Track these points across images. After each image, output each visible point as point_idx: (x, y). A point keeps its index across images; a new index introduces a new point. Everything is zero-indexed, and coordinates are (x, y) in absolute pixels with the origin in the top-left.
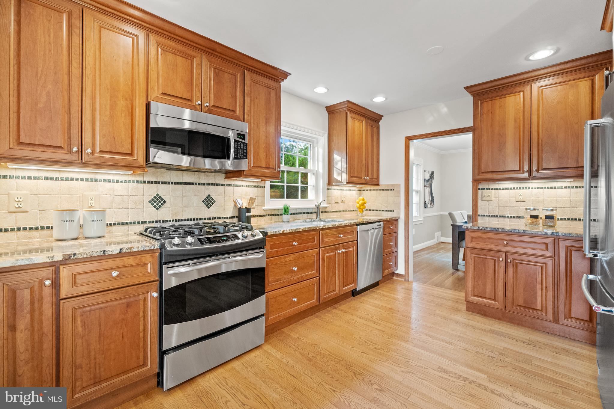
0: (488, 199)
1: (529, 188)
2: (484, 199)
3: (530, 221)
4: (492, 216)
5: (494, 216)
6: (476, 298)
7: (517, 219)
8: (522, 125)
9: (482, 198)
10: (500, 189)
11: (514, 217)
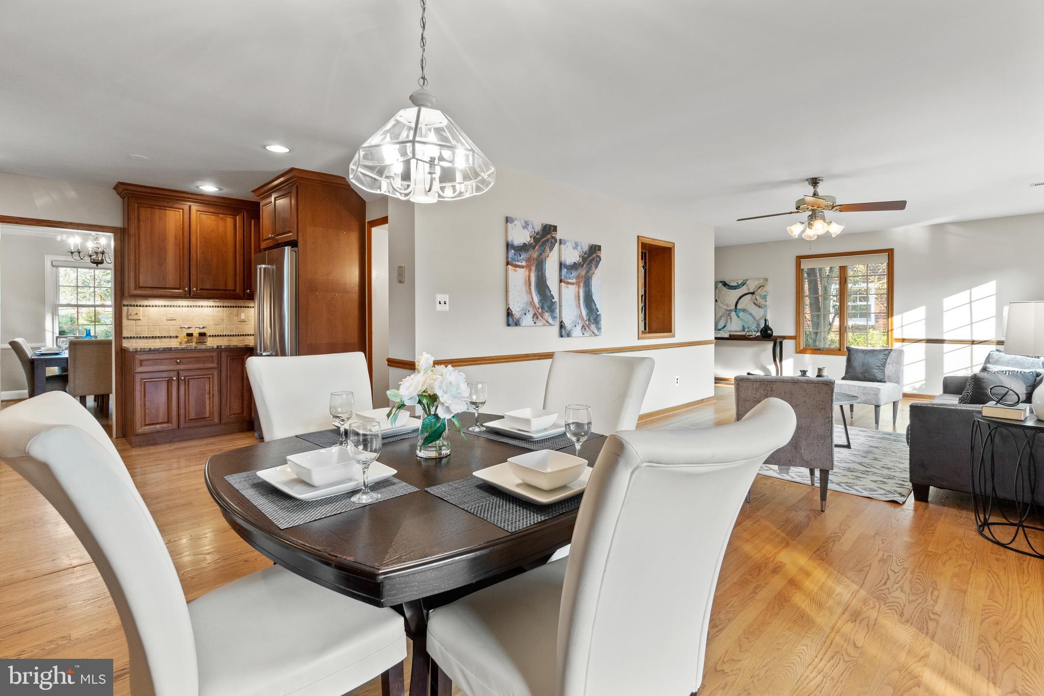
0: (136, 317)
1: (179, 306)
2: (130, 318)
3: (186, 340)
4: (140, 337)
5: (144, 337)
6: (147, 427)
7: (168, 339)
8: (181, 243)
9: (127, 316)
10: (149, 306)
11: (165, 337)
